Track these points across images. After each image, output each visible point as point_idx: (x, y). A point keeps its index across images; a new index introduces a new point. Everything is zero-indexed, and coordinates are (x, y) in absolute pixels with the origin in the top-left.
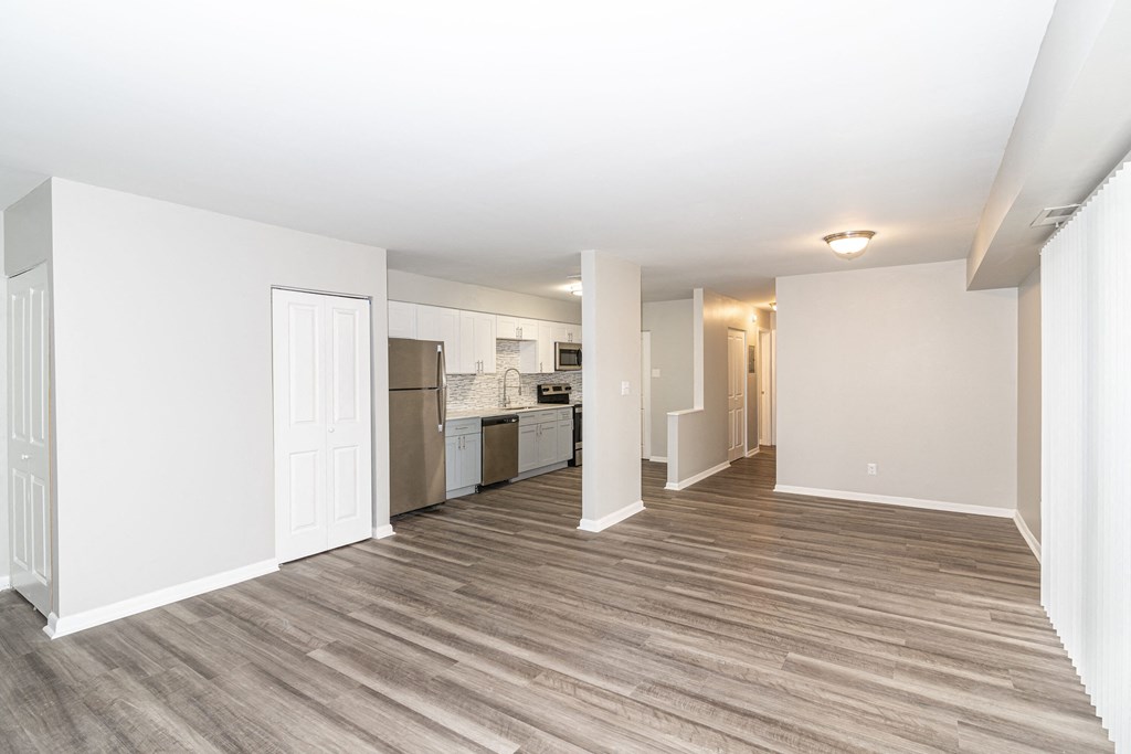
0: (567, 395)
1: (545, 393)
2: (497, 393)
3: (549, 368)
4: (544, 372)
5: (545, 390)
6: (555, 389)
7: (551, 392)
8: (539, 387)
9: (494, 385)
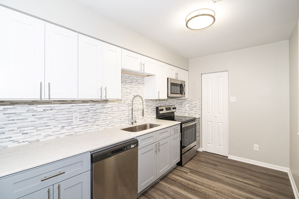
0: (174, 112)
1: (161, 112)
2: (127, 114)
3: (164, 96)
4: (160, 98)
5: (161, 110)
6: (167, 109)
7: (165, 111)
8: (157, 108)
9: (124, 108)
